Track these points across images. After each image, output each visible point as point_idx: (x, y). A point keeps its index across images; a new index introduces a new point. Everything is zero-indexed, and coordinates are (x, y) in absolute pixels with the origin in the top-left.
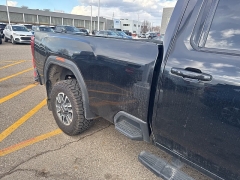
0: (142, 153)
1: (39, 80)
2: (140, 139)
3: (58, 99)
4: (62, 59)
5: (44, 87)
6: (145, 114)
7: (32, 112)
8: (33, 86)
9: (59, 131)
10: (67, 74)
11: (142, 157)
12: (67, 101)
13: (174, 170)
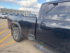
0: (34, 44)
1: (9, 28)
2: (34, 40)
3: (14, 32)
4: (15, 22)
5: (10, 30)
6: (34, 34)
7: (7, 37)
8: (7, 30)
9: (14, 41)
10: (16, 26)
11: (34, 45)
12: (16, 33)
13: (41, 47)
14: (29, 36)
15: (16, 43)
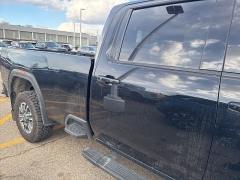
0: (86, 149)
1: (5, 92)
2: (85, 137)
3: (21, 109)
5: (9, 99)
9: (22, 139)
10: (29, 86)
11: (86, 152)
12: (28, 111)
13: (109, 160)
14: (68, 123)
15: (28, 145)
